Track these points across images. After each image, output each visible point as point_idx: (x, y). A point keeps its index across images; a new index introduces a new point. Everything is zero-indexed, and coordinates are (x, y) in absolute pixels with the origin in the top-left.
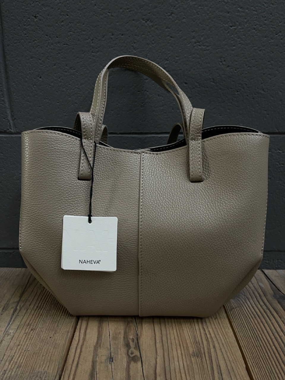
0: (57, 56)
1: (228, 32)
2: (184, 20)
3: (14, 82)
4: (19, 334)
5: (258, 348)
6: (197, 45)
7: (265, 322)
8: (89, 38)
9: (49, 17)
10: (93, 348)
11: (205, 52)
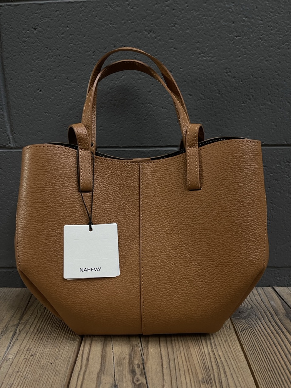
0: (58, 69)
1: (234, 42)
2: (188, 31)
3: (13, 96)
4: (19, 360)
5: (271, 372)
6: (201, 56)
7: (278, 344)
8: (90, 50)
9: (49, 29)
10: (96, 375)
11: (210, 63)
